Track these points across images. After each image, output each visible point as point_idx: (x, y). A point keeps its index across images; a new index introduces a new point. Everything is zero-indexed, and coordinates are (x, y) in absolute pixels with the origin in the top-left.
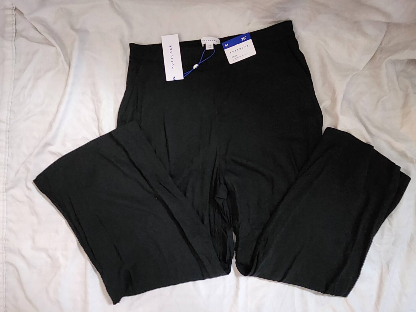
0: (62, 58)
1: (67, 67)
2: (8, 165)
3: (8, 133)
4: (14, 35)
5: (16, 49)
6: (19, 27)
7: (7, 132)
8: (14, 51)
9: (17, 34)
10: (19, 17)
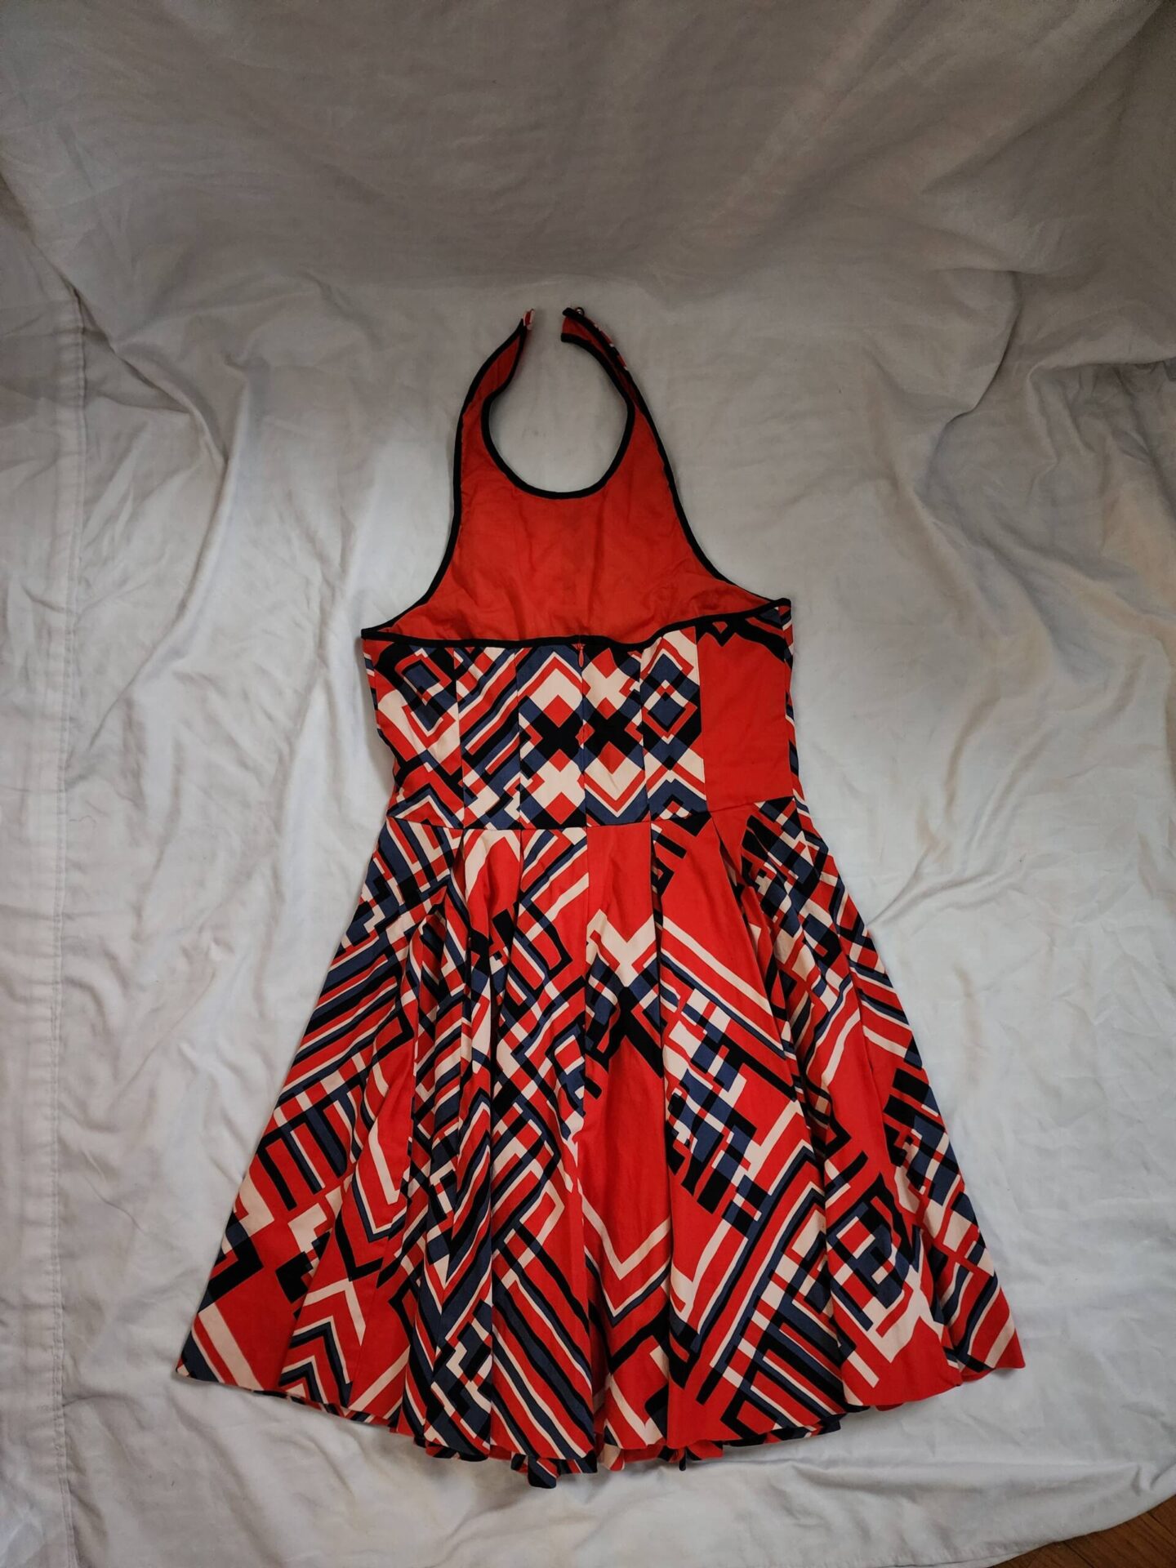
0: (208, 436)
1: (219, 460)
2: (71, 719)
3: (72, 636)
4: (82, 392)
5: (87, 426)
6: (94, 374)
7: (69, 633)
8: (83, 431)
9: (90, 391)
10: (93, 349)
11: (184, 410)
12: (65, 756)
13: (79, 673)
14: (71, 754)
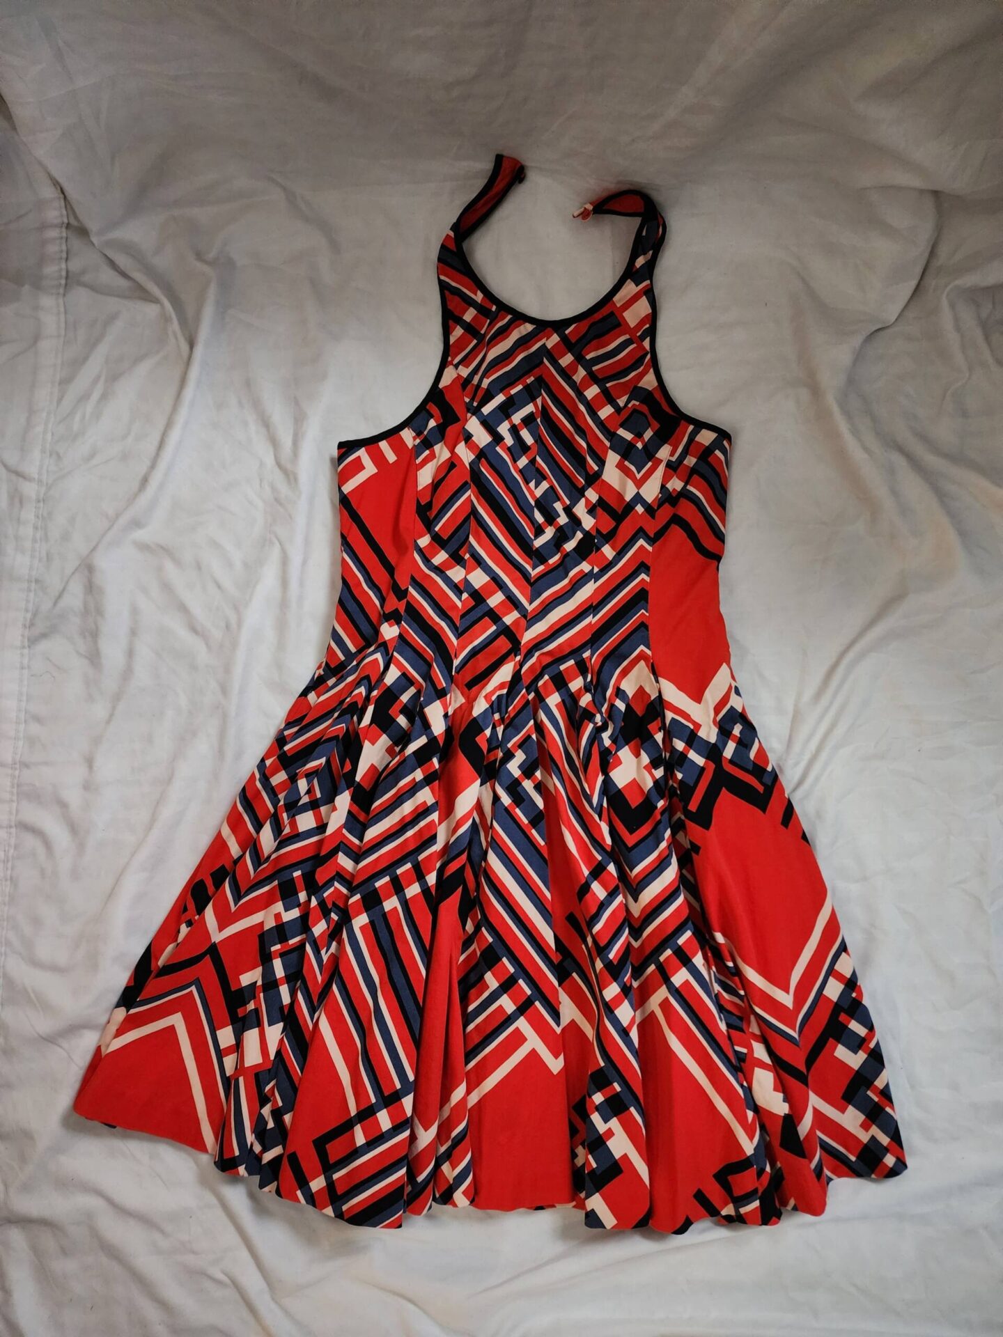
11: (156, 301)
12: (29, 615)
13: (46, 538)
14: (35, 615)
